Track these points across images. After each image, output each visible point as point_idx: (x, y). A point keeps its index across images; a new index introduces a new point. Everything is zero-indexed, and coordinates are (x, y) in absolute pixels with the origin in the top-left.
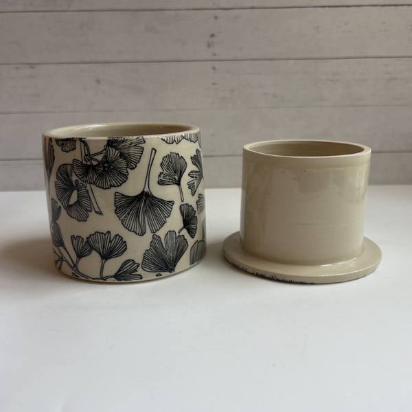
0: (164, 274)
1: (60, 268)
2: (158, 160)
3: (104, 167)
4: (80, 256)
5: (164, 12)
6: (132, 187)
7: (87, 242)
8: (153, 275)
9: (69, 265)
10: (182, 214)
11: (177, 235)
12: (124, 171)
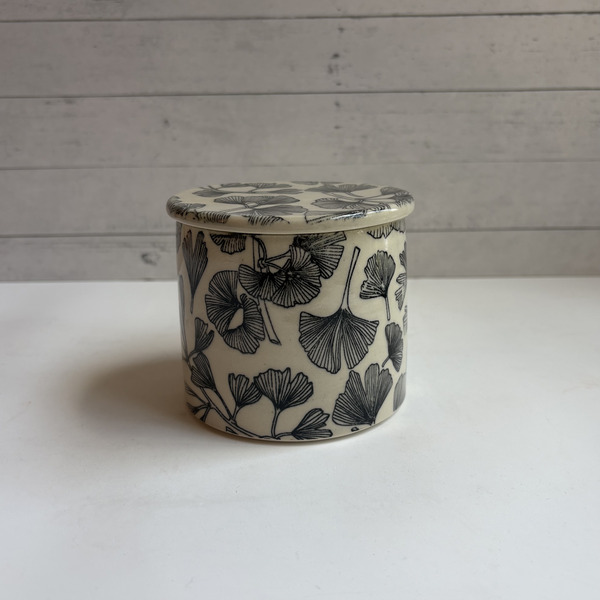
1: (203, 419)
2: (362, 263)
3: (287, 276)
4: (241, 403)
5: (264, 21)
6: (326, 303)
7: (255, 383)
8: (347, 430)
9: (222, 416)
10: (388, 339)
11: (381, 369)
12: (315, 282)
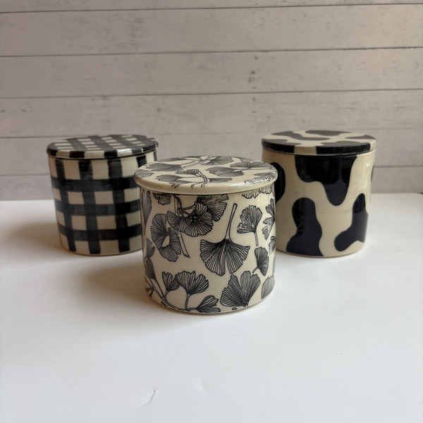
0: (239, 308)
1: (151, 295)
2: (238, 212)
3: (193, 219)
4: (169, 289)
6: (216, 235)
7: (176, 278)
8: (230, 309)
9: (159, 295)
10: (257, 257)
11: (252, 274)
12: (210, 223)
